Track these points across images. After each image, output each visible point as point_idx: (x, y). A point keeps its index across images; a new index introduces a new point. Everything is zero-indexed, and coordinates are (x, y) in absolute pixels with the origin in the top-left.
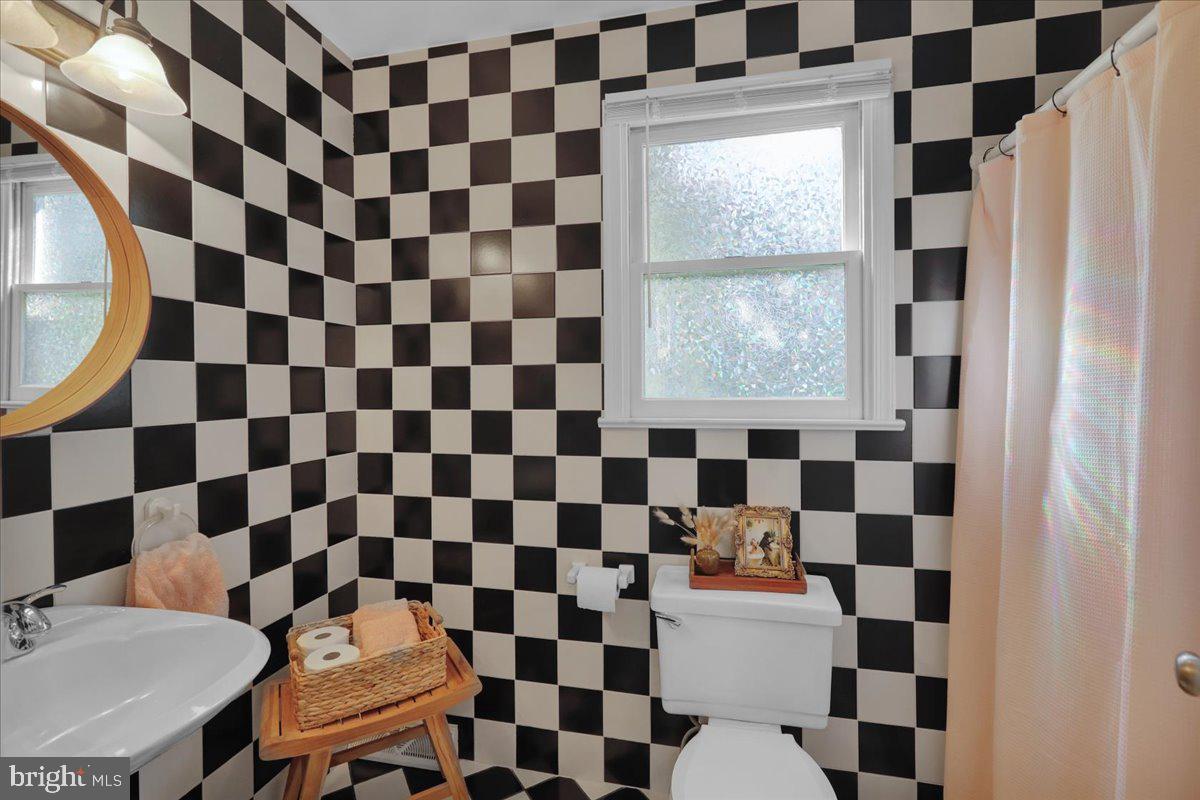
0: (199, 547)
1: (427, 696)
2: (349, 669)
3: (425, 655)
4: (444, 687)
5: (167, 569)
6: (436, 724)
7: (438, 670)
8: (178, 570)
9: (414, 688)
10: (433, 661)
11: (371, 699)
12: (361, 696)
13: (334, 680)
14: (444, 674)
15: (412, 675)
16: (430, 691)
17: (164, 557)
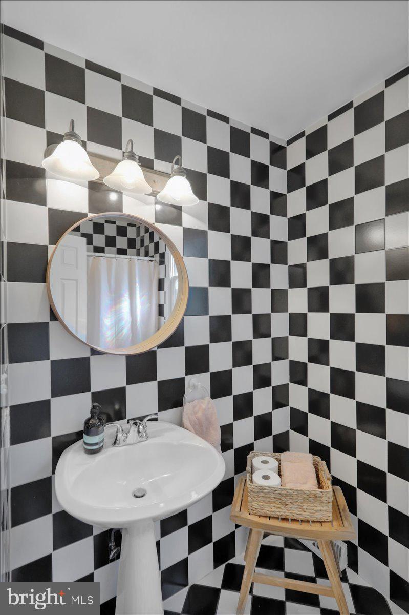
0: (208, 404)
1: (318, 524)
2: (273, 490)
3: (317, 499)
4: (330, 523)
5: (195, 413)
6: (324, 546)
7: (326, 511)
8: (199, 414)
9: (311, 516)
10: (323, 504)
11: (284, 512)
12: (279, 508)
13: (265, 493)
14: (331, 515)
15: (309, 507)
16: (321, 522)
17: (194, 407)
